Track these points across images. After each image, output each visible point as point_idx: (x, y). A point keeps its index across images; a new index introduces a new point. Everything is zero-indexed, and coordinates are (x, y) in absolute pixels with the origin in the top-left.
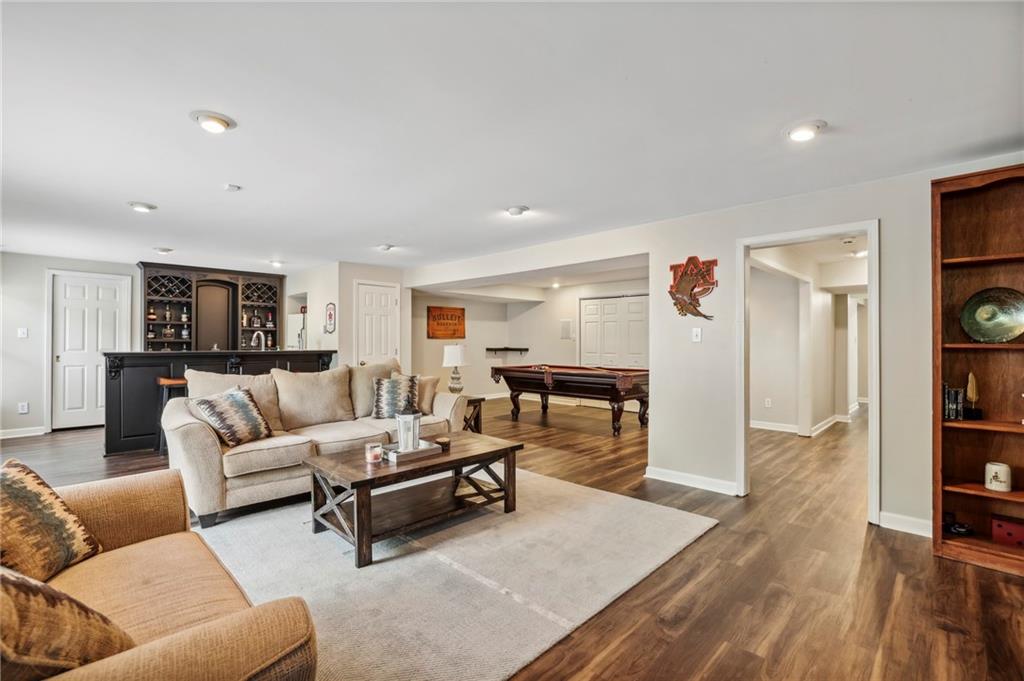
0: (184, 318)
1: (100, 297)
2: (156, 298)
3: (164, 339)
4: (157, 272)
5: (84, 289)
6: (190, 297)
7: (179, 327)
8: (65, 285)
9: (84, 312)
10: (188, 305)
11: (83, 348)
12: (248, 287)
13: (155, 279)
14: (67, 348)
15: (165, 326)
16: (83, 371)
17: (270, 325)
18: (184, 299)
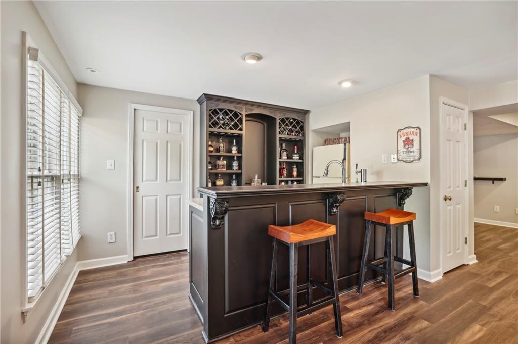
0: (234, 150)
1: (169, 131)
2: (215, 130)
3: (219, 171)
4: (217, 105)
5: (157, 122)
6: (241, 129)
7: (230, 159)
8: (143, 119)
9: (157, 144)
10: (239, 138)
11: (157, 179)
12: (283, 120)
13: (215, 112)
14: (144, 179)
15: (218, 158)
16: (156, 200)
17: (296, 157)
18: (236, 132)
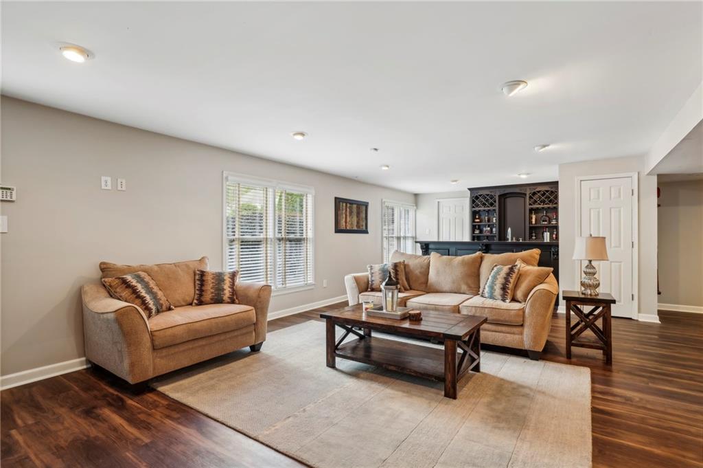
0: (494, 220)
1: (457, 211)
2: (477, 209)
4: (477, 193)
5: (450, 208)
6: (495, 206)
8: (443, 208)
9: (450, 219)
13: (477, 198)
15: (485, 226)
18: (492, 208)
